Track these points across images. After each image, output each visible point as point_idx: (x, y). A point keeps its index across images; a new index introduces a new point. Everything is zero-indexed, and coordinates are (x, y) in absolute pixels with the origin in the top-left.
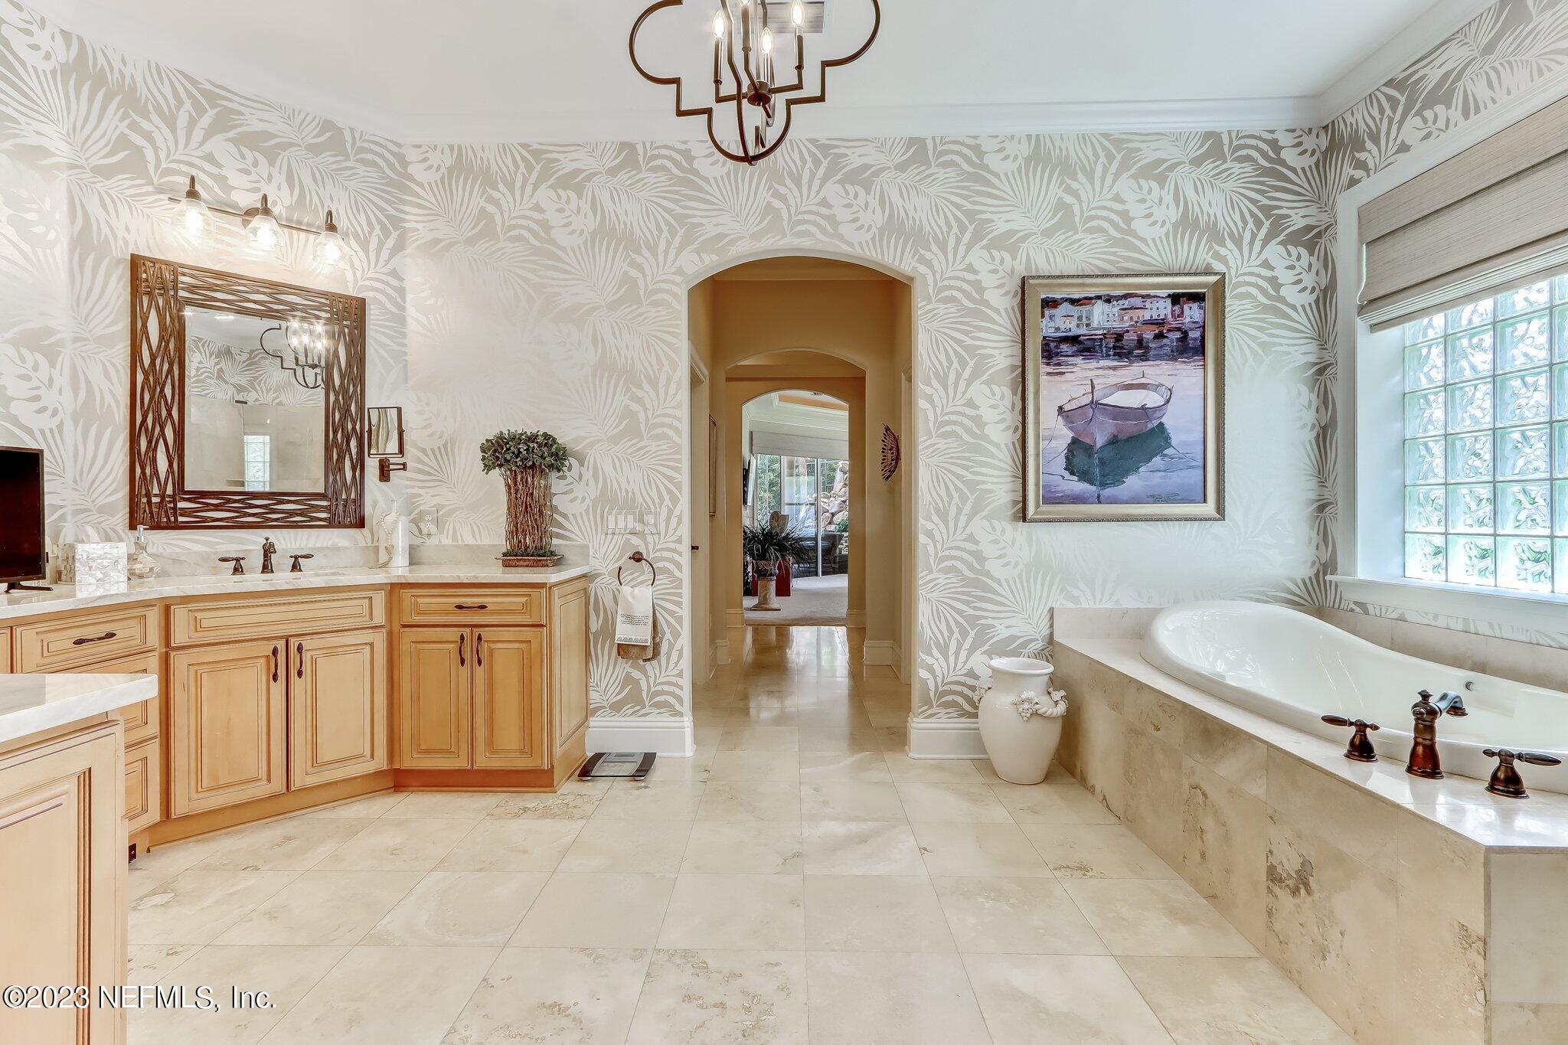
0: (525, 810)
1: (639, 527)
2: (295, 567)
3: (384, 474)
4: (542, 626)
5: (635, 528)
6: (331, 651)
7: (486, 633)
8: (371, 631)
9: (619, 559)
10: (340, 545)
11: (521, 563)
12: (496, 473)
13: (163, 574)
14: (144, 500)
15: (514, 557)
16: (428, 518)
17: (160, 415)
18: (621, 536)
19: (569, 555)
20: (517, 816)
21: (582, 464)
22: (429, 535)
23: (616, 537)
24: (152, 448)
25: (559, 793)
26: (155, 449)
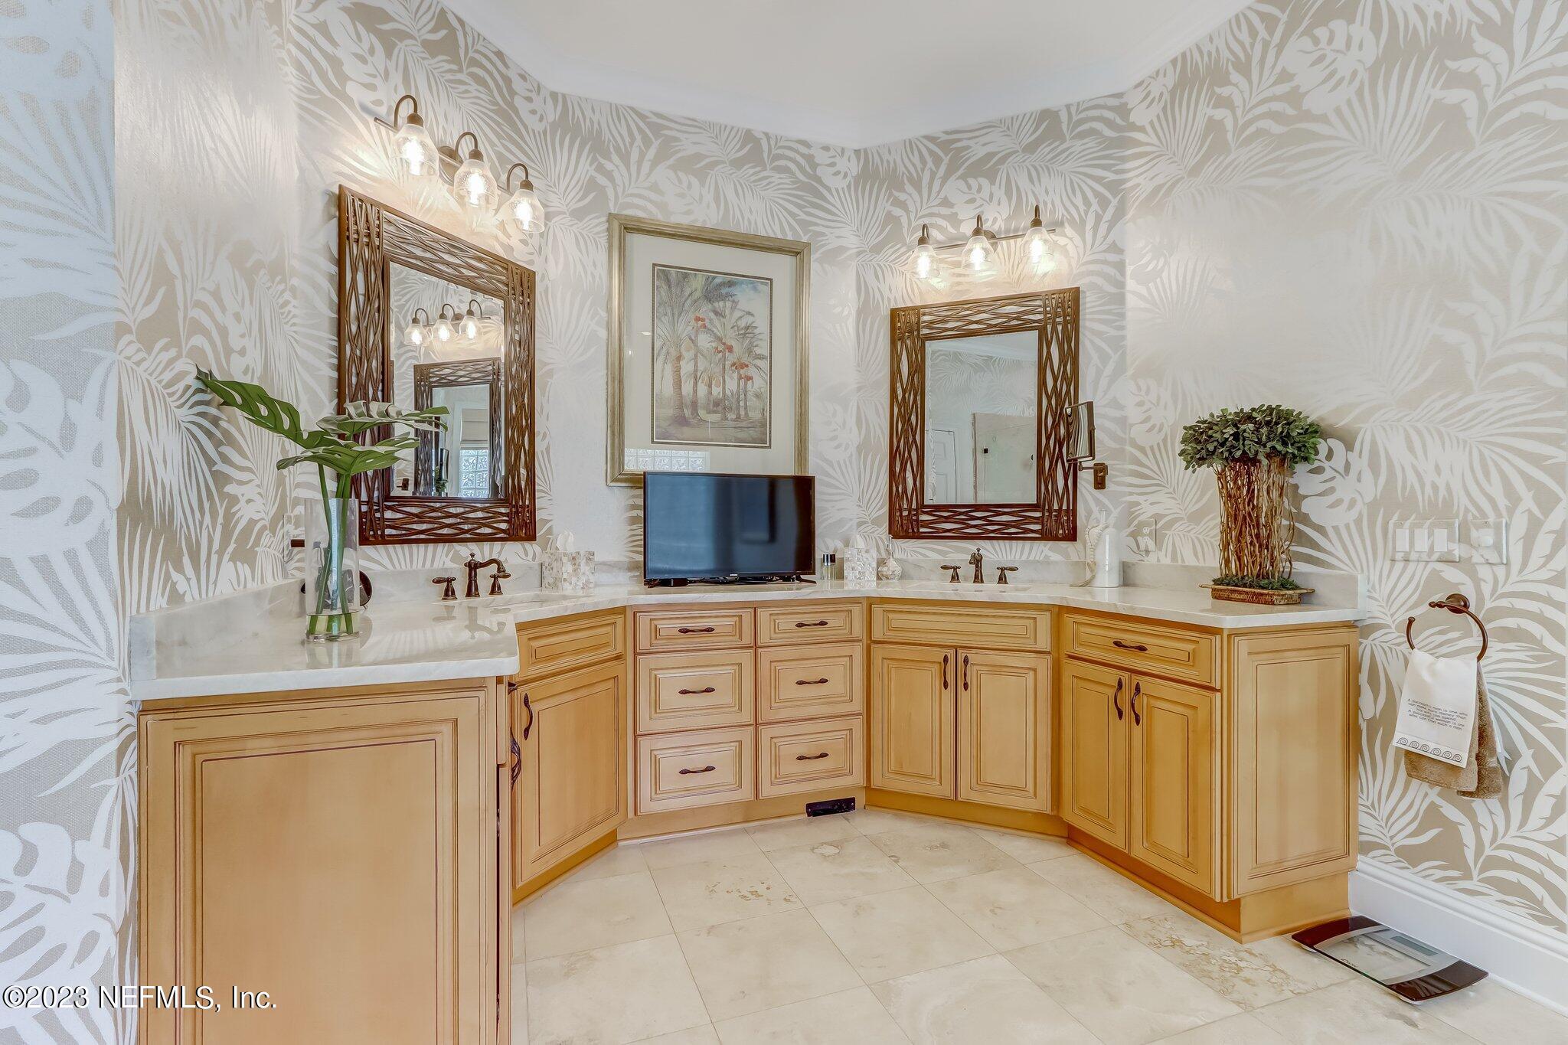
0: (1175, 943)
1: (1458, 551)
2: (1002, 579)
3: (1100, 484)
4: (1213, 689)
5: (1450, 552)
6: (996, 670)
7: (1146, 684)
8: (1033, 655)
9: (1412, 608)
10: (1052, 559)
11: (1235, 596)
12: (1208, 473)
13: (903, 576)
14: (898, 514)
15: (1227, 588)
16: (1146, 530)
17: (908, 441)
18: (1421, 565)
19: (1321, 588)
20: (1157, 945)
21: (1349, 447)
22: (1147, 552)
23: (1412, 566)
24: (903, 469)
25: (1247, 946)
26: (905, 470)
